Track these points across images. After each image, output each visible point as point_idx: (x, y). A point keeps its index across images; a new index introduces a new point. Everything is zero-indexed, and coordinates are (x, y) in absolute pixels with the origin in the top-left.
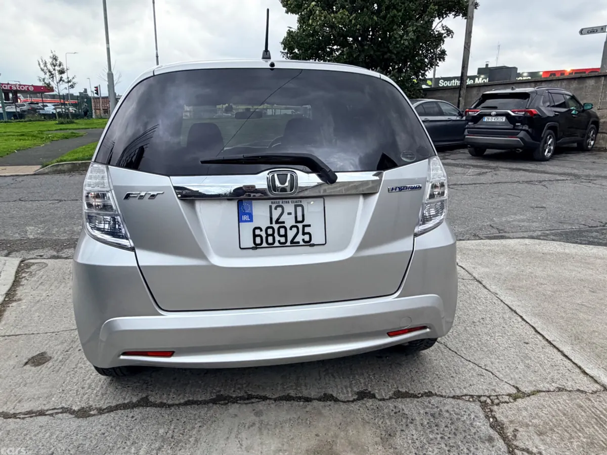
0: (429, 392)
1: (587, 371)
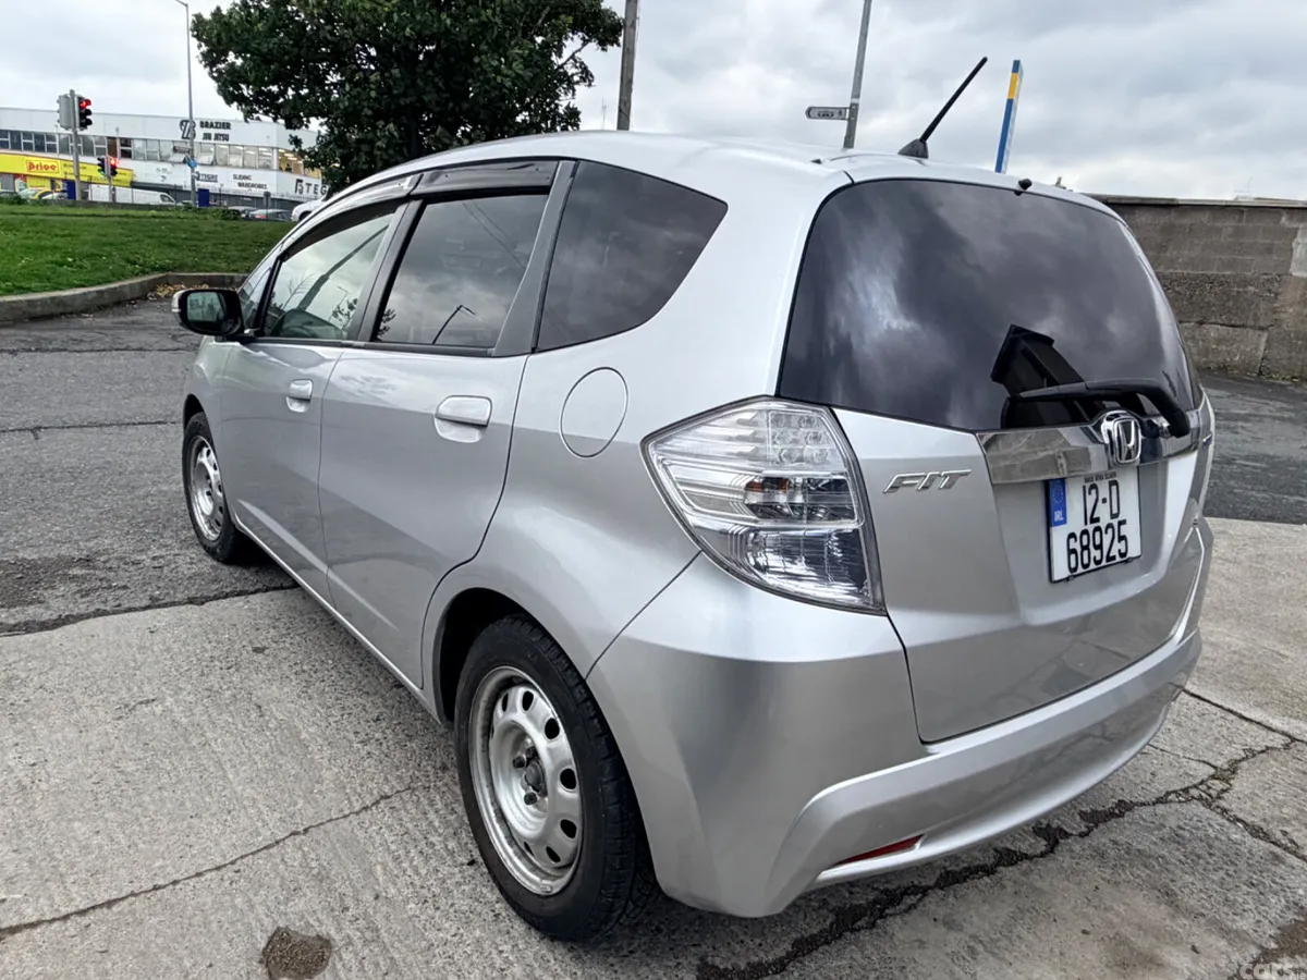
0: (1120, 801)
1: (1246, 714)
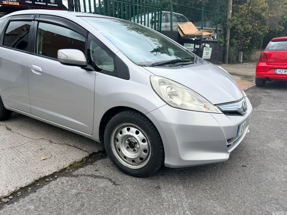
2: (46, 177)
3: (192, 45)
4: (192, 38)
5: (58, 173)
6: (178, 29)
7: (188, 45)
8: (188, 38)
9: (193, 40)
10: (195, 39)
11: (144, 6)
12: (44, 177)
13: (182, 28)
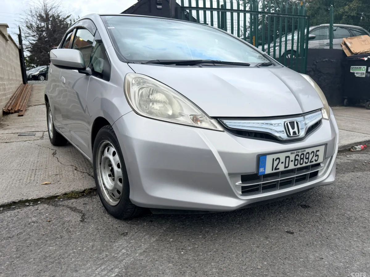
2: (27, 201)
3: (364, 68)
4: (363, 58)
5: (44, 200)
6: (342, 46)
7: (357, 68)
8: (358, 58)
9: (364, 60)
10: (368, 58)
11: (279, 16)
12: (26, 200)
13: (349, 45)
